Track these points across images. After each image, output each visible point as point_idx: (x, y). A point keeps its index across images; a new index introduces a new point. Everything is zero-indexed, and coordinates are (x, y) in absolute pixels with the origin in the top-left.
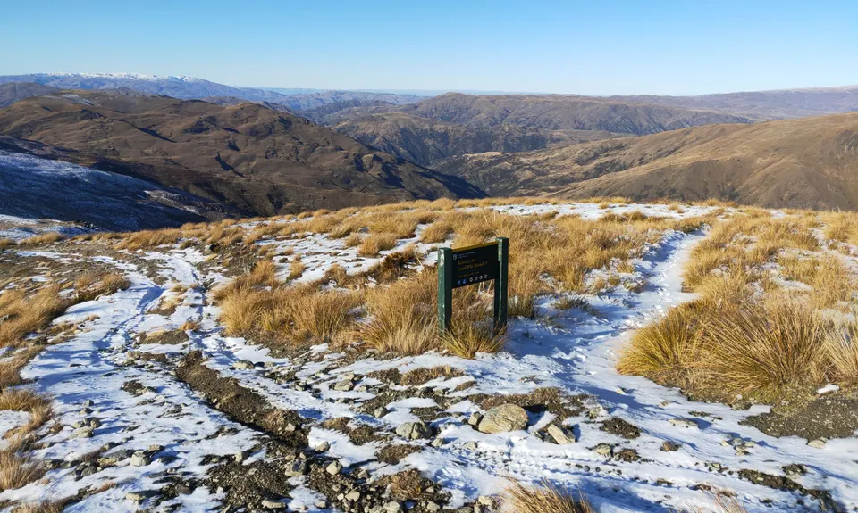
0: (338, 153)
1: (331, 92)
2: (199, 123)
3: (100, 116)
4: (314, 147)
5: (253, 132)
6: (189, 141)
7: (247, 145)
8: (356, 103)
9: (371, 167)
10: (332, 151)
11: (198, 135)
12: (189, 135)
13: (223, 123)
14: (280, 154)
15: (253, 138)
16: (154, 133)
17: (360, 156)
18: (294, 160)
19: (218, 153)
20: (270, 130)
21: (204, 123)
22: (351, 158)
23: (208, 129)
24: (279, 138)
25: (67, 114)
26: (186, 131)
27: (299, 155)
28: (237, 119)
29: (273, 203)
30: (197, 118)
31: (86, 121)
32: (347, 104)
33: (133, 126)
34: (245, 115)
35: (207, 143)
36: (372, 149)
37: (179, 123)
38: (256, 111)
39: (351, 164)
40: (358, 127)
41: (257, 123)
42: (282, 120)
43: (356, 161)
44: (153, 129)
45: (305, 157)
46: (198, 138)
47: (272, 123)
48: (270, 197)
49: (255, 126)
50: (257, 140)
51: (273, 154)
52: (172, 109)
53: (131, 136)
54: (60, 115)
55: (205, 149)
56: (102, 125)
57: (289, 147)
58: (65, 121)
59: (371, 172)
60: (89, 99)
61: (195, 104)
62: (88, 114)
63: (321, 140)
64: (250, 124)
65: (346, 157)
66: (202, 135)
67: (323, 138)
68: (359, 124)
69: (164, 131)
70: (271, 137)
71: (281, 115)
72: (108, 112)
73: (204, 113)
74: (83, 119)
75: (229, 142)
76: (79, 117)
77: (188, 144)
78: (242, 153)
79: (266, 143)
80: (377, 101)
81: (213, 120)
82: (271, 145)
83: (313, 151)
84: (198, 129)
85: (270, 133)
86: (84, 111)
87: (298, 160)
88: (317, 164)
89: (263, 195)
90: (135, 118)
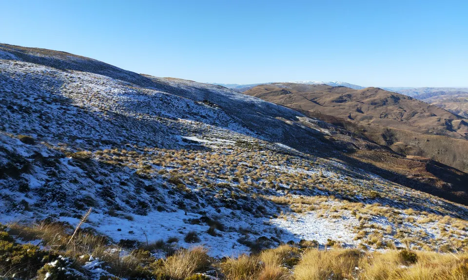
0: (433, 117)
1: (424, 88)
2: (341, 97)
3: (290, 93)
4: (414, 114)
5: (373, 103)
6: (334, 107)
7: (369, 110)
8: (442, 93)
9: (459, 128)
10: (428, 116)
11: (340, 104)
12: (335, 104)
13: (355, 98)
14: (389, 116)
15: (373, 106)
16: (315, 102)
17: (450, 121)
18: (399, 120)
19: (350, 114)
20: (384, 102)
21: (344, 97)
22: (443, 121)
23: (345, 101)
24: (390, 107)
25: (275, 92)
26: (333, 101)
27: (403, 118)
28: (364, 96)
29: (386, 141)
30: (340, 95)
31: (282, 95)
32: (435, 94)
33: (305, 98)
34: (369, 94)
35: (344, 108)
36: (459, 117)
37: (330, 97)
38: (376, 92)
39: (443, 125)
40: (445, 106)
41: (376, 98)
42: (393, 97)
43: (446, 123)
44: (315, 100)
45: (407, 119)
46: (340, 105)
47: (386, 98)
48: (384, 136)
49: (375, 100)
50: (375, 108)
51: (385, 116)
52: (327, 90)
53: (303, 103)
54: (271, 92)
55: (342, 111)
56: (290, 97)
57: (397, 112)
58: (273, 95)
59: (458, 131)
60: (287, 86)
61: (340, 88)
62: (284, 92)
63: (419, 110)
64: (372, 99)
65: (439, 121)
66: (342, 104)
67: (422, 108)
68: (446, 104)
69: (321, 101)
70: (384, 106)
71: (392, 94)
72: (294, 91)
73: (345, 93)
74: (281, 94)
75: (358, 108)
76: (280, 94)
77: (333, 108)
78: (365, 114)
79: (381, 110)
80: (459, 92)
81: (349, 96)
82: (385, 111)
83: (414, 116)
84: (341, 100)
85: (385, 104)
86: (283, 90)
87: (402, 120)
88: (416, 124)
89: (379, 134)
90: (308, 94)
